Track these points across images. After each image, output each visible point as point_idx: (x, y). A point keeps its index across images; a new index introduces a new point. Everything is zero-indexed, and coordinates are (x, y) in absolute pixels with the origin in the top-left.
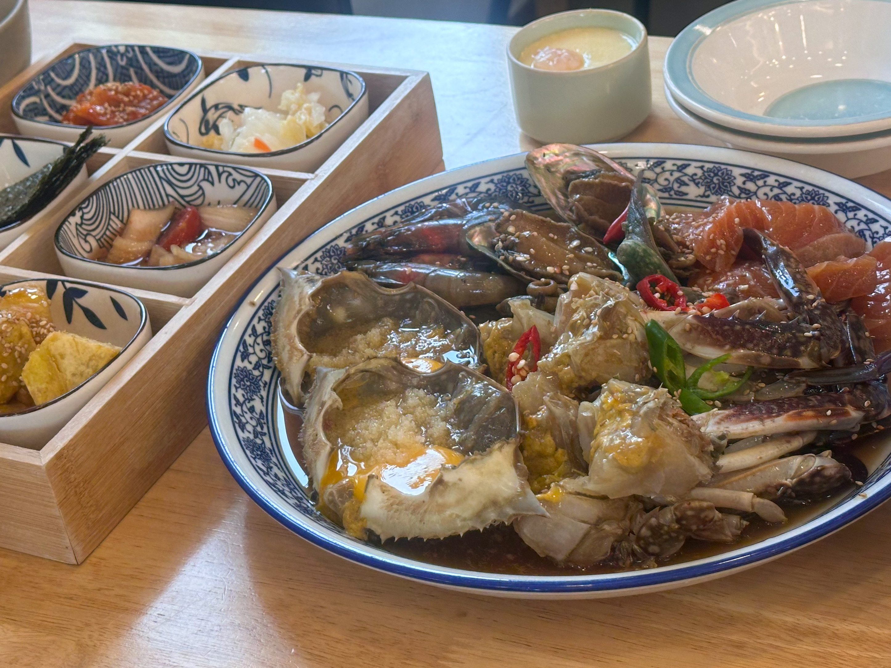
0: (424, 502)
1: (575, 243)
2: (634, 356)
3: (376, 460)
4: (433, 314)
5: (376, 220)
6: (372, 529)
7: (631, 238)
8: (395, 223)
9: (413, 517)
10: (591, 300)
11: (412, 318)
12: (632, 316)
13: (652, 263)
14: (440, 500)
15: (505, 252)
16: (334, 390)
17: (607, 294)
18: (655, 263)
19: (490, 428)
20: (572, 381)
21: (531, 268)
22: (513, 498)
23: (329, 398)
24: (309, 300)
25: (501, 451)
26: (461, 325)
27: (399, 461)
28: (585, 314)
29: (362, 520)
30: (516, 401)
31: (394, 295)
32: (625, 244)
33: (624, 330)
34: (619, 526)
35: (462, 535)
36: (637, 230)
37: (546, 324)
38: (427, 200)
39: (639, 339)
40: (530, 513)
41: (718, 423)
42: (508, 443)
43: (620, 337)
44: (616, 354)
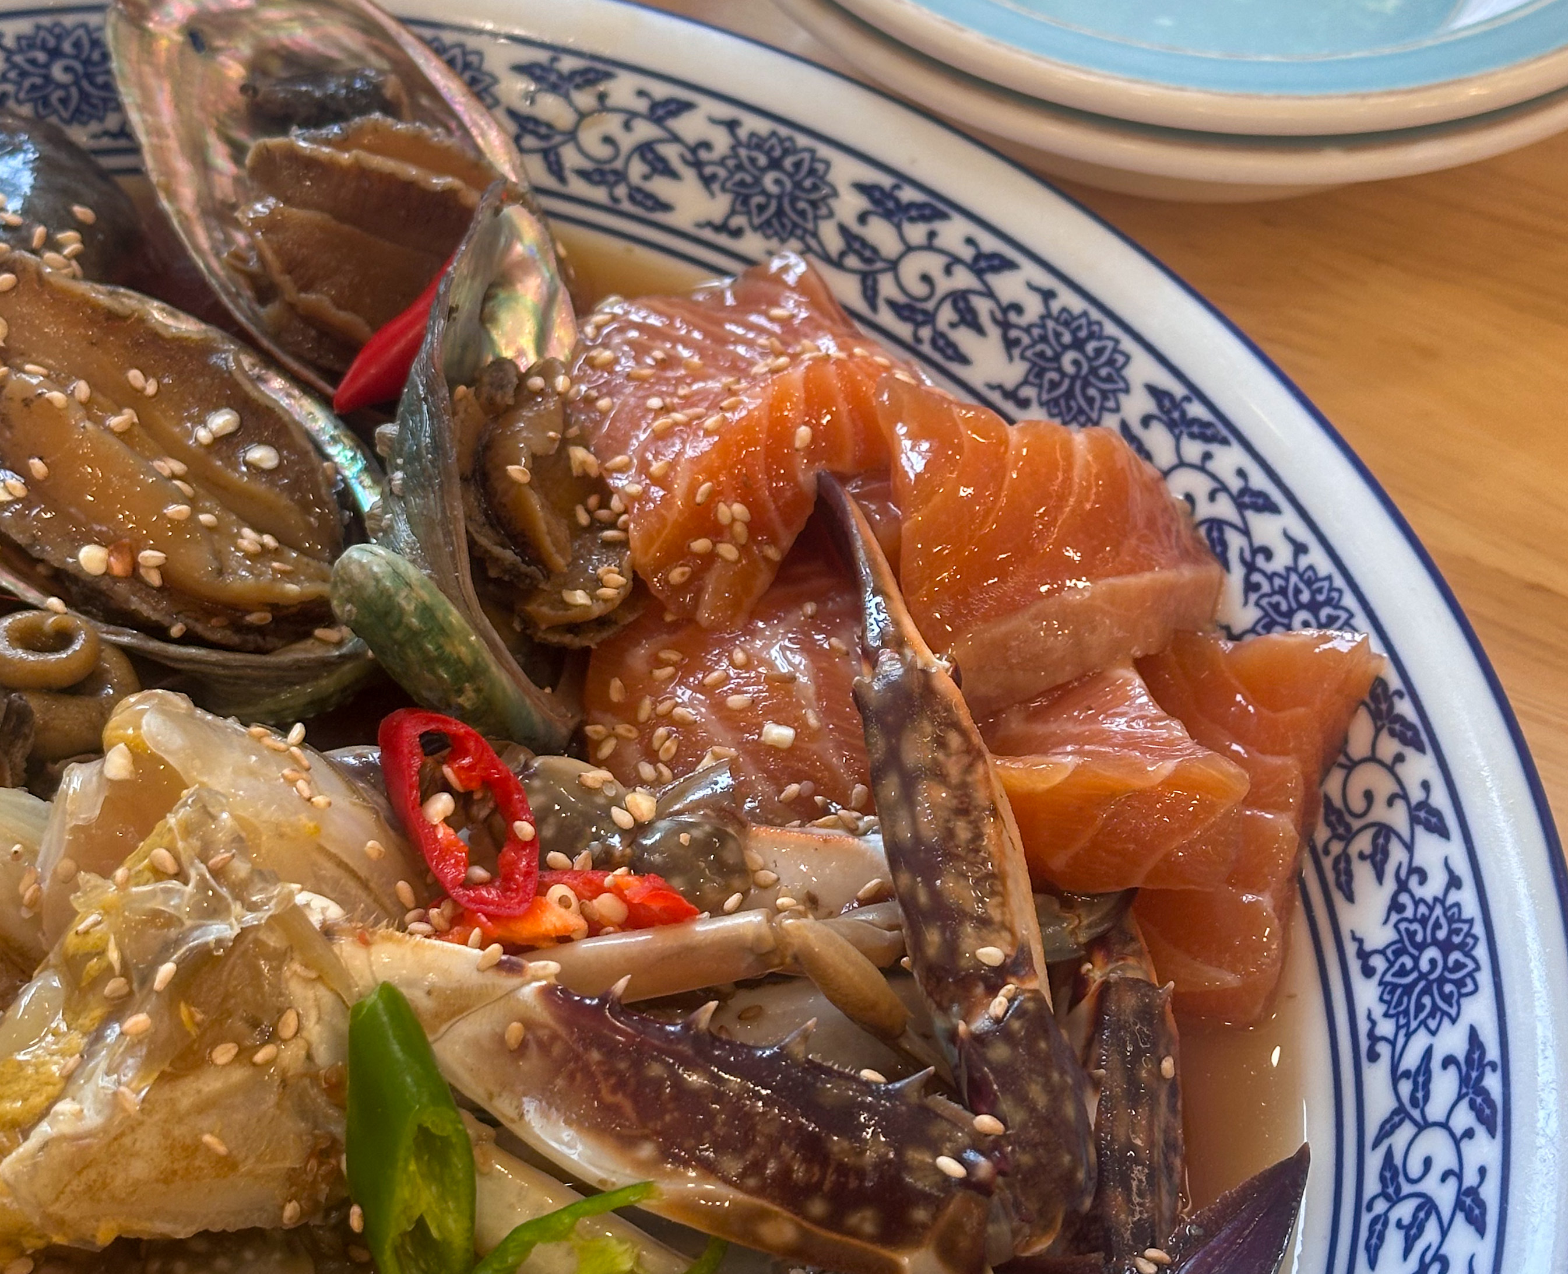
10: (154, 897)
12: (306, 964)
17: (220, 875)
28: (114, 956)
32: (359, 563)
33: (266, 1024)
36: (418, 501)
37: (8, 857)
39: (322, 1061)
43: (244, 1055)
44: (208, 1148)
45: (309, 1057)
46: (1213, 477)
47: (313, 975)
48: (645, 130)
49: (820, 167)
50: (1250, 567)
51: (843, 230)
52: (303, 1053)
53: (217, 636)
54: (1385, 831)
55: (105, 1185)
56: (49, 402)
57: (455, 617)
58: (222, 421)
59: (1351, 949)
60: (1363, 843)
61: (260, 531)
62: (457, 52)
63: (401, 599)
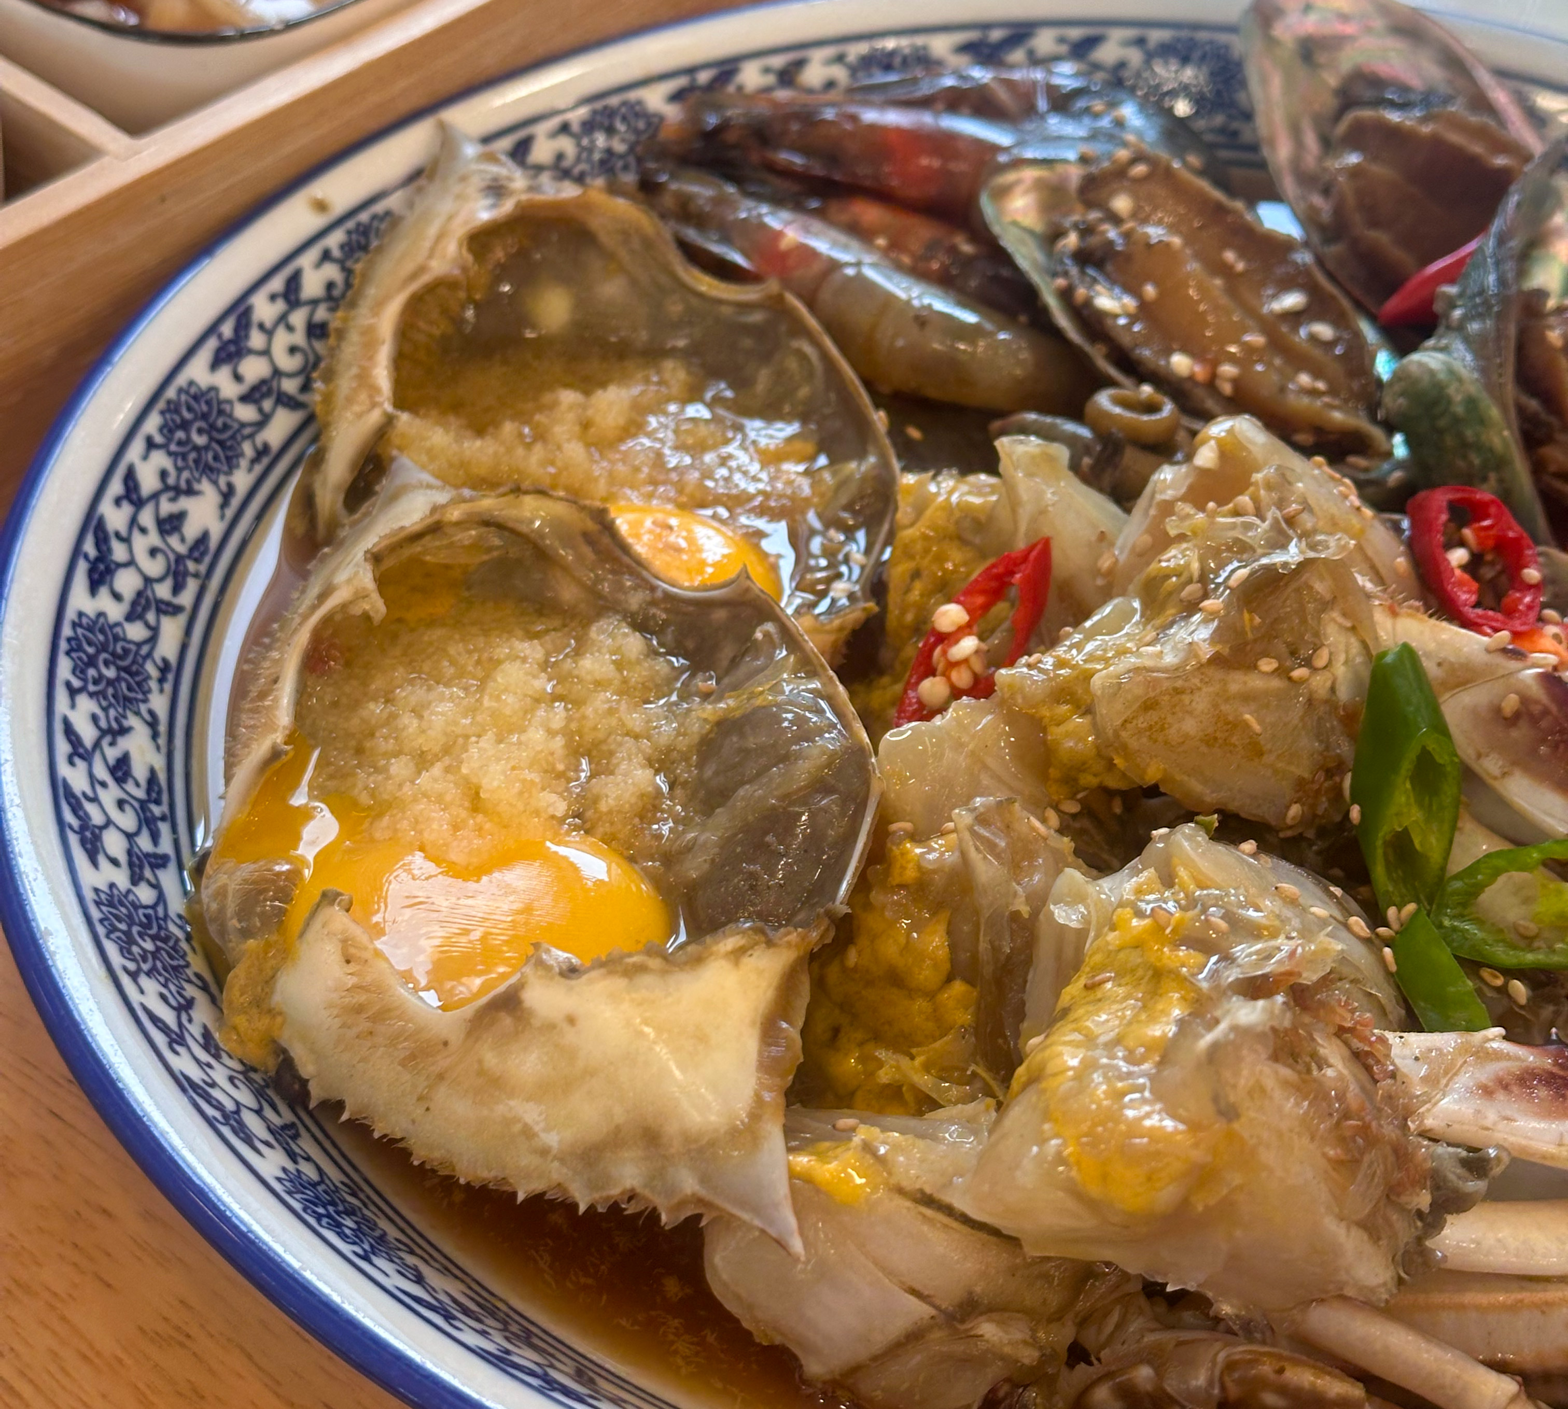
0: (446, 1044)
1: (1292, 300)
2: (1308, 744)
3: (396, 831)
4: (804, 392)
5: (778, 61)
6: (292, 1054)
7: (1444, 349)
8: (830, 85)
9: (406, 1077)
10: (1233, 526)
11: (740, 383)
12: (1345, 615)
13: (1479, 447)
14: (490, 1059)
15: (1074, 271)
16: (376, 558)
17: (1290, 521)
18: (1491, 450)
19: (768, 845)
20: (1082, 767)
21: (1126, 340)
22: (712, 1143)
23: (349, 581)
24: (460, 246)
25: (737, 963)
26: (861, 455)
27: (453, 856)
28: (1195, 566)
29: (272, 1013)
30: (876, 787)
31: (720, 302)
32: (1420, 364)
33: (1304, 652)
34: (1034, 1337)
35: (521, 1197)
36: (1474, 327)
37: (1094, 538)
38: (940, 45)
39: (1344, 694)
40: (745, 1216)
41: (1487, 1091)
42: (770, 944)
43: (1282, 672)
44: (1247, 726)
45: (1333, 689)
47: (1349, 624)
52: (1329, 684)
55: (1162, 729)
56: (1168, 245)
57: (1495, 413)
58: (1295, 300)
61: (1314, 377)
63: (1451, 390)
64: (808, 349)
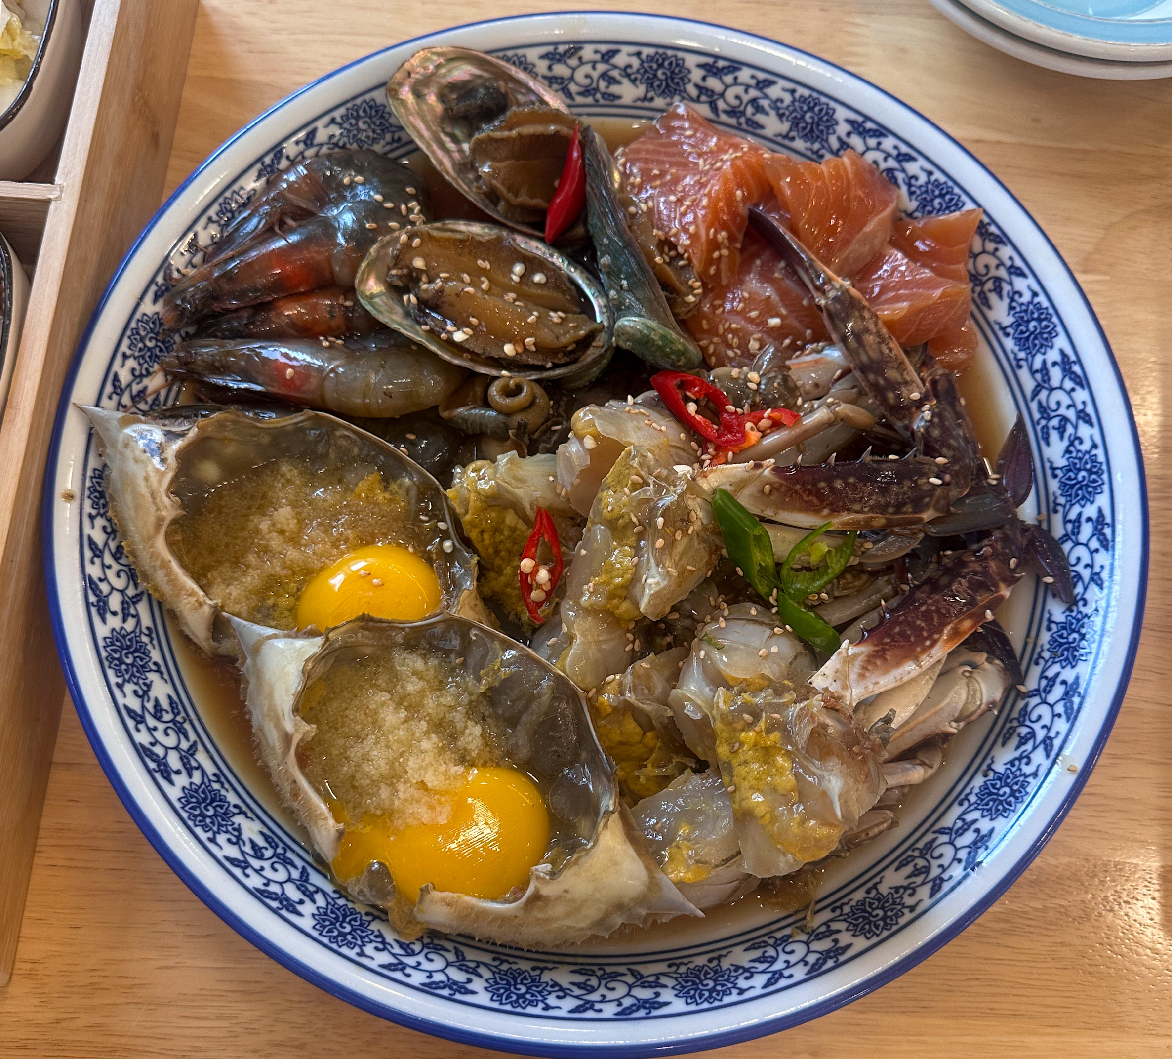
0: (516, 915)
2: (704, 550)
3: (408, 824)
9: (503, 928)
14: (540, 915)
21: (480, 350)
24: (169, 497)
33: (689, 520)
37: (548, 482)
39: (706, 522)
40: (673, 913)
41: (862, 676)
43: (685, 533)
45: (702, 524)
46: (884, 151)
47: (694, 496)
48: (601, 67)
49: (680, 62)
50: (910, 185)
51: (697, 86)
52: (700, 523)
53: (563, 361)
54: (998, 280)
56: (468, 293)
57: (674, 336)
58: (518, 268)
59: (996, 327)
60: (989, 285)
61: (555, 311)
62: (515, 58)
63: (653, 336)
64: (346, 433)
